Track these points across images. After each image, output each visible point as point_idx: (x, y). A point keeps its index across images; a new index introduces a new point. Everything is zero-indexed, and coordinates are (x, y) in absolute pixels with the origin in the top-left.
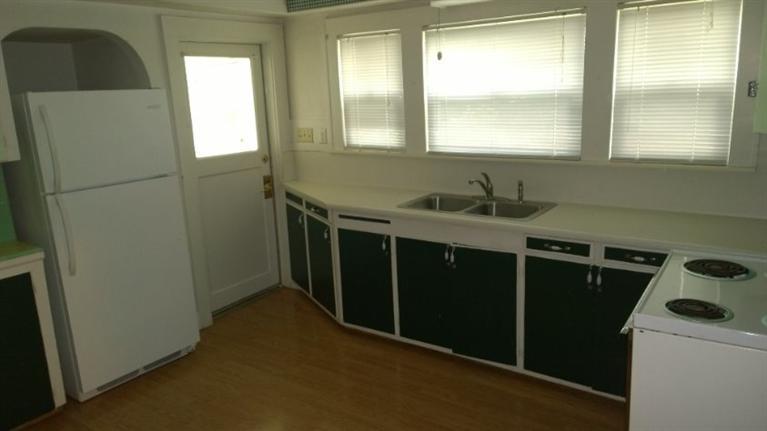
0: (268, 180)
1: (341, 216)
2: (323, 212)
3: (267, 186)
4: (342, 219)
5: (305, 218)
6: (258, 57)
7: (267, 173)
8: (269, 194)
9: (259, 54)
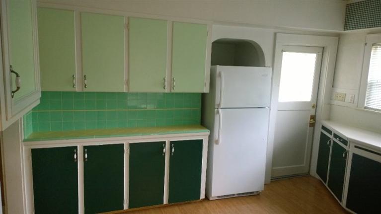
0: (313, 118)
1: (356, 147)
2: (345, 142)
3: (312, 120)
4: (356, 148)
5: (332, 142)
6: (321, 54)
7: (313, 114)
8: (312, 125)
9: (322, 52)
